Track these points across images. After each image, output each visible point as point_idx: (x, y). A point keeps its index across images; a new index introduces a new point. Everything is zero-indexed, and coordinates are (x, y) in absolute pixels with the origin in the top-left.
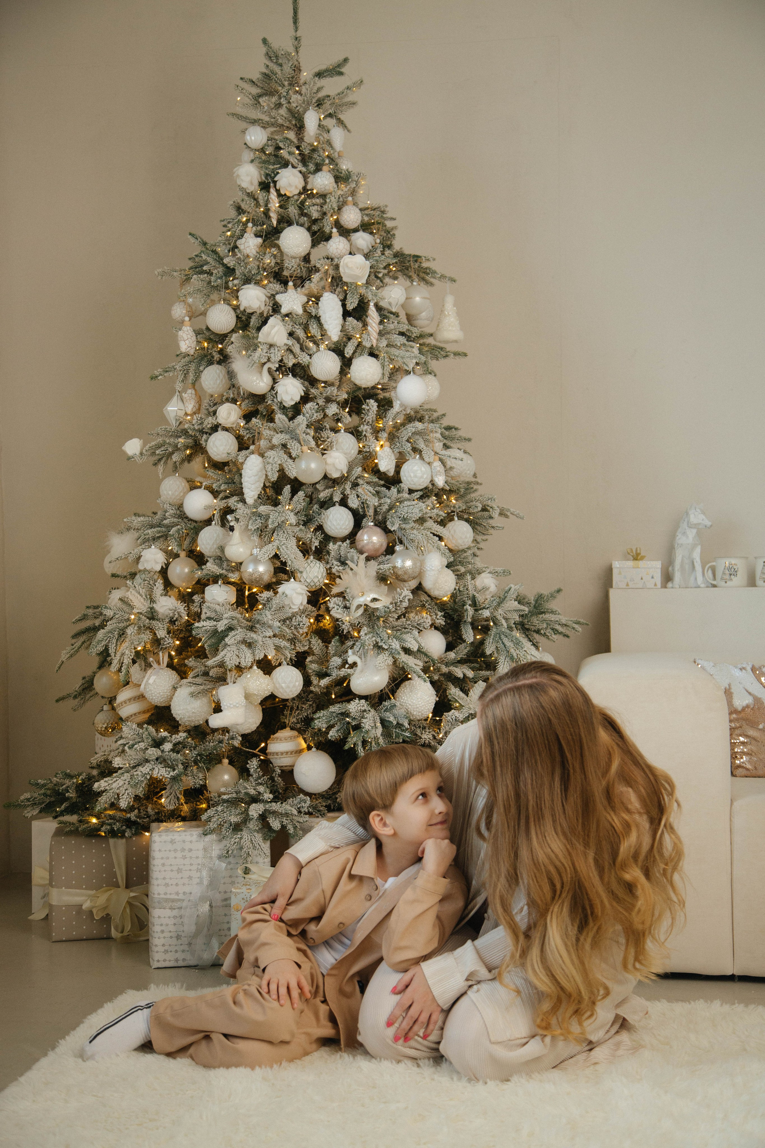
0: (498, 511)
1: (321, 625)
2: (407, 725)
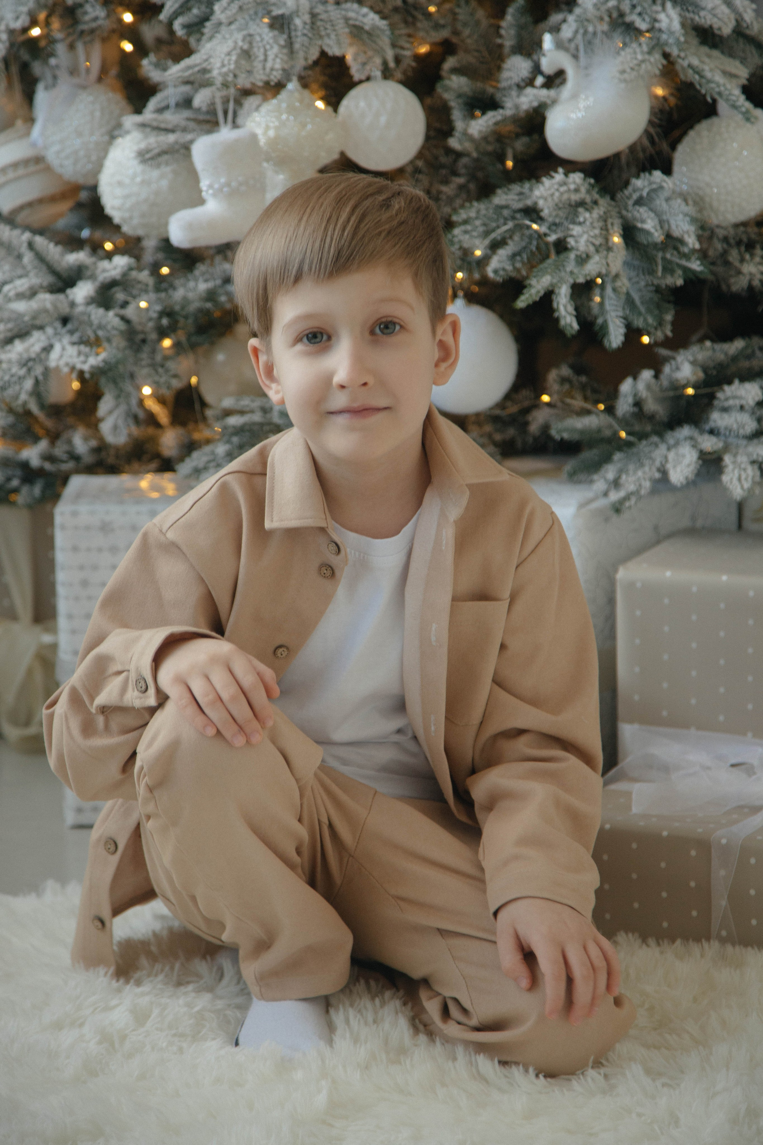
2: (692, 242)
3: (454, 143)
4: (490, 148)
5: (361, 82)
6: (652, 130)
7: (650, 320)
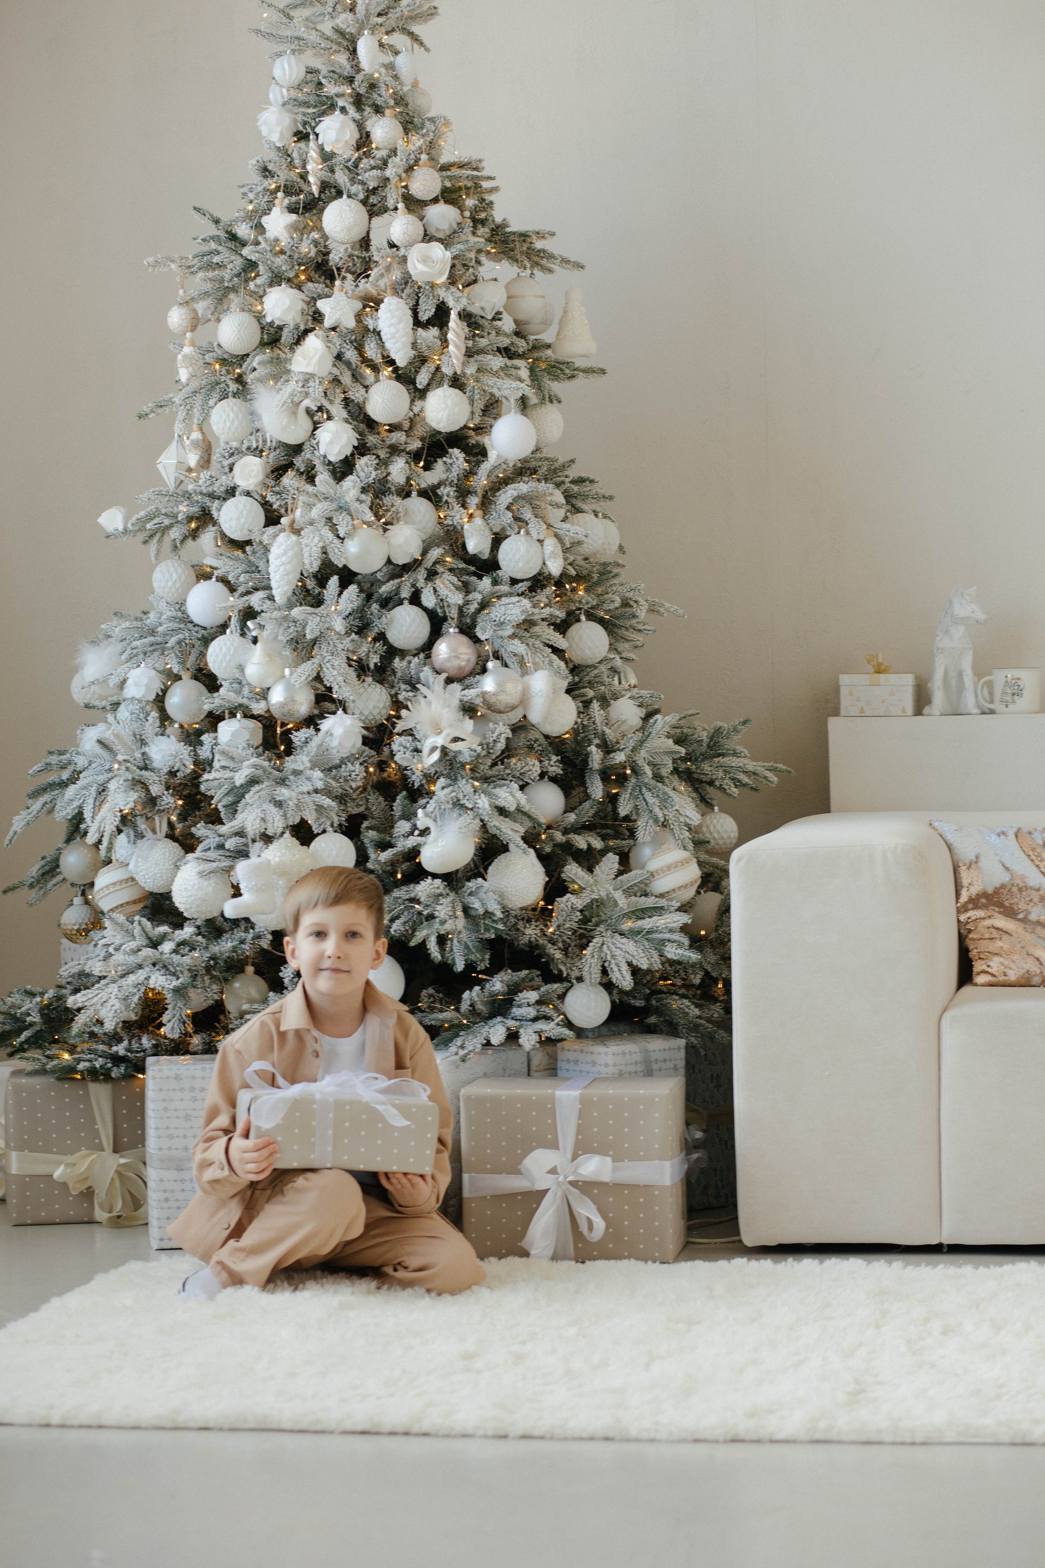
0: (645, 606)
1: (385, 775)
2: (499, 914)
3: (370, 865)
4: (389, 868)
5: (318, 834)
6: (475, 858)
7: (478, 956)
